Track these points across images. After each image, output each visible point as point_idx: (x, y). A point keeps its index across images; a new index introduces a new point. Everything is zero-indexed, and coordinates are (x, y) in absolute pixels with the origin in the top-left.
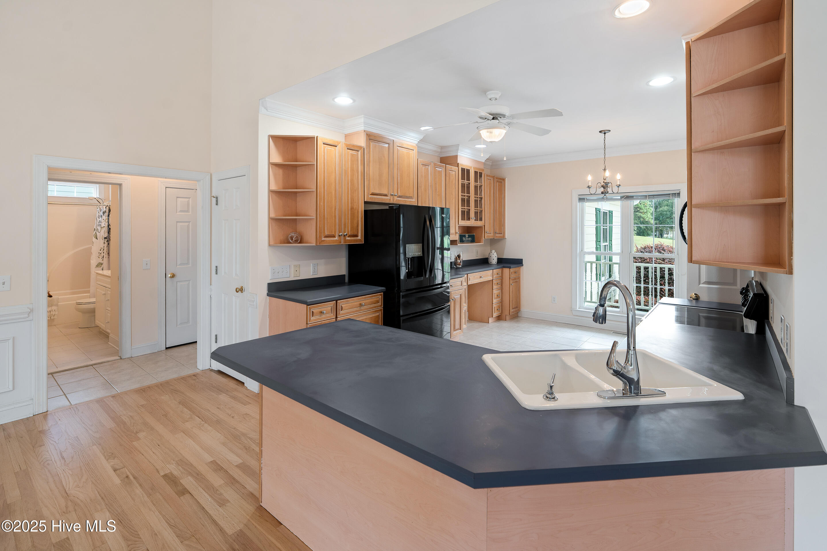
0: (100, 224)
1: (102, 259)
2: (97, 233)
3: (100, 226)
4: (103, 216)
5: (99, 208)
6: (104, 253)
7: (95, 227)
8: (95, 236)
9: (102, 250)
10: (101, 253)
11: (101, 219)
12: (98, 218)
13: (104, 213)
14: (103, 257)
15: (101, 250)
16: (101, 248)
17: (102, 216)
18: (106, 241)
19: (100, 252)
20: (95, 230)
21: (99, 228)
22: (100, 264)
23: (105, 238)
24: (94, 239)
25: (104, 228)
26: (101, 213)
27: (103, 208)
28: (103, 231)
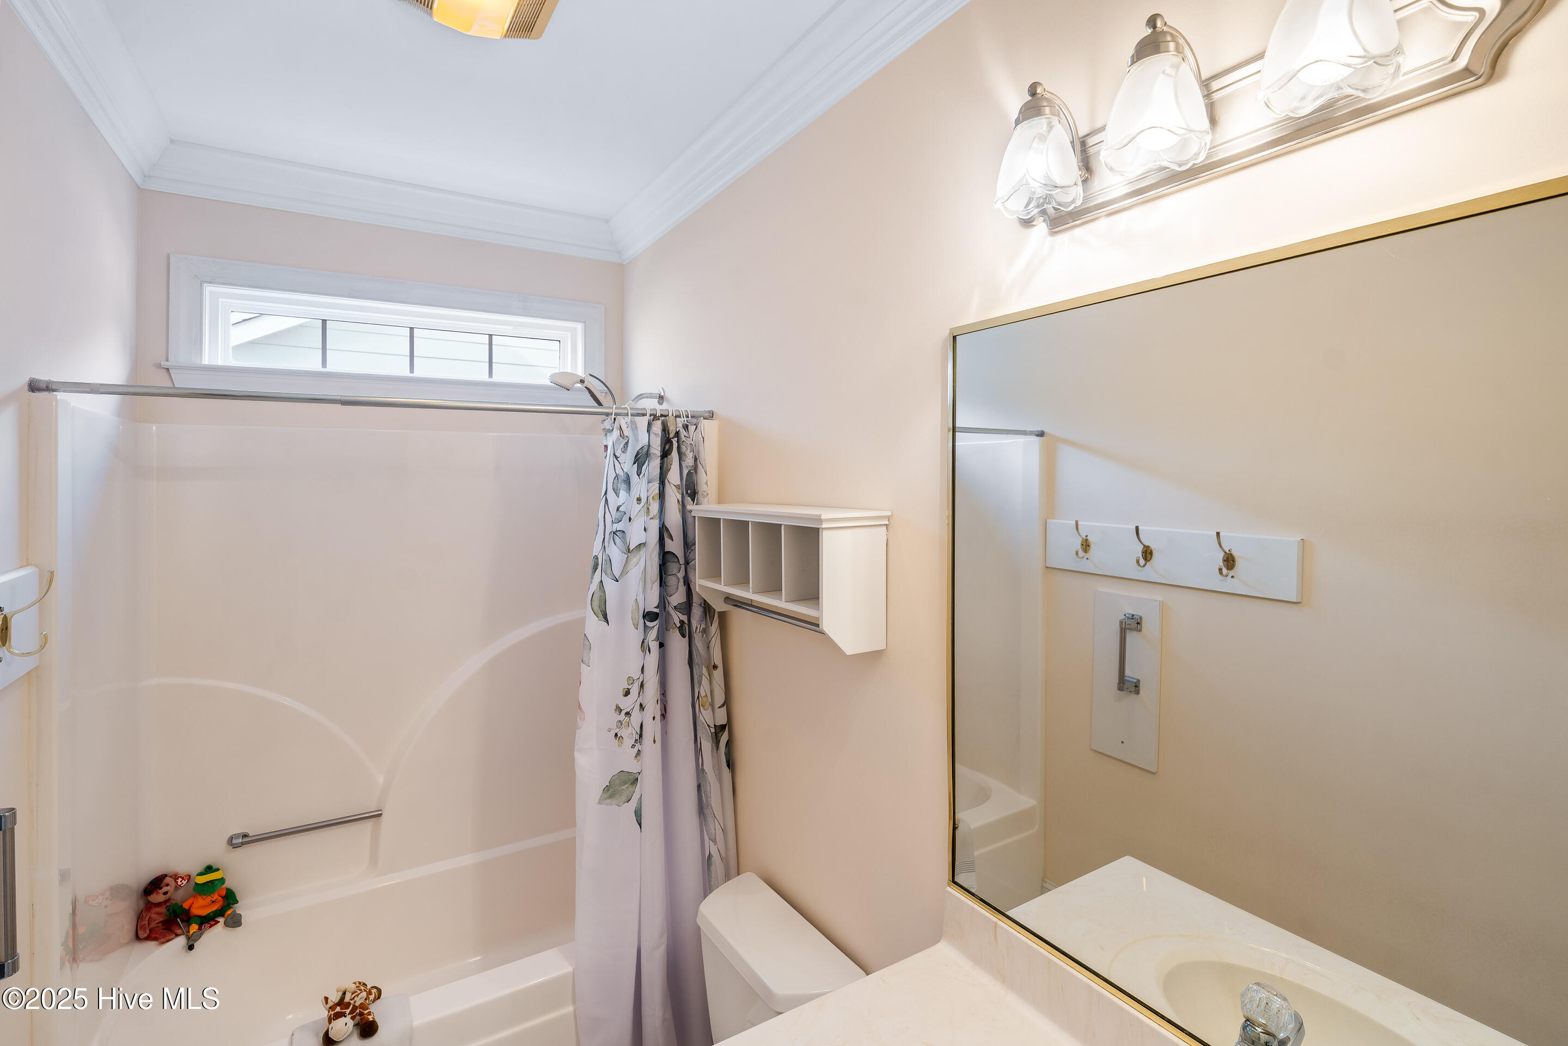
0: (619, 526)
1: (636, 750)
2: (609, 584)
3: (617, 539)
4: (634, 478)
5: (616, 433)
6: (642, 707)
7: (597, 549)
8: (596, 603)
9: (635, 689)
10: (628, 714)
11: (623, 493)
12: (611, 494)
13: (640, 459)
14: (641, 736)
15: (627, 693)
16: (631, 680)
17: (628, 481)
18: (653, 634)
19: (627, 703)
20: (595, 568)
21: (615, 552)
22: (625, 783)
23: (650, 616)
24: (593, 624)
25: (643, 552)
26: (627, 459)
27: (634, 427)
28: (635, 573)
